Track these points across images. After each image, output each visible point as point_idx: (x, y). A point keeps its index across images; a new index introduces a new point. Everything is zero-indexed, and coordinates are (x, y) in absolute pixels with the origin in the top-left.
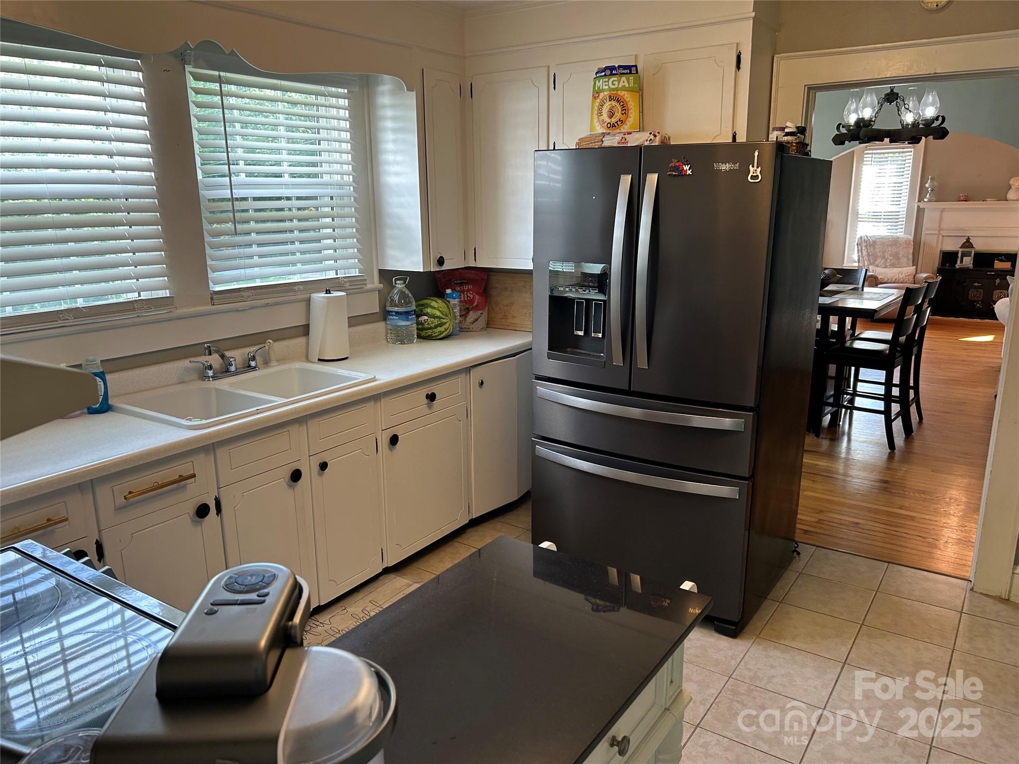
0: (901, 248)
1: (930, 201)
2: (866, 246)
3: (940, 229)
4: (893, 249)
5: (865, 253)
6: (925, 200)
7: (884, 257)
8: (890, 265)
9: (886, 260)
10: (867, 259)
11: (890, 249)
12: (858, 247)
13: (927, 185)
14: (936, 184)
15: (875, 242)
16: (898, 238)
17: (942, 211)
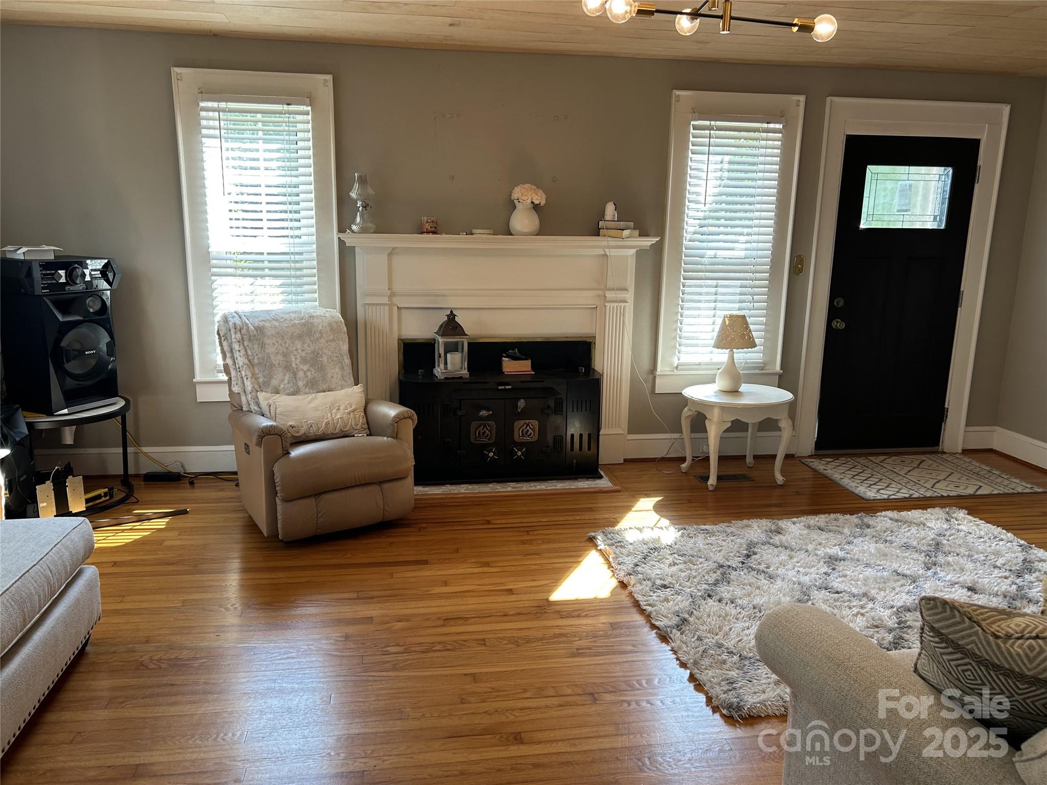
0: (323, 340)
1: (364, 230)
2: (241, 341)
3: (392, 295)
4: (306, 346)
5: (241, 360)
6: (354, 227)
7: (287, 367)
8: (306, 385)
9: (295, 374)
10: (249, 375)
11: (299, 345)
12: (221, 344)
13: (353, 195)
14: (370, 191)
15: (260, 330)
16: (311, 317)
17: (390, 255)
